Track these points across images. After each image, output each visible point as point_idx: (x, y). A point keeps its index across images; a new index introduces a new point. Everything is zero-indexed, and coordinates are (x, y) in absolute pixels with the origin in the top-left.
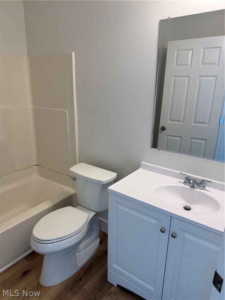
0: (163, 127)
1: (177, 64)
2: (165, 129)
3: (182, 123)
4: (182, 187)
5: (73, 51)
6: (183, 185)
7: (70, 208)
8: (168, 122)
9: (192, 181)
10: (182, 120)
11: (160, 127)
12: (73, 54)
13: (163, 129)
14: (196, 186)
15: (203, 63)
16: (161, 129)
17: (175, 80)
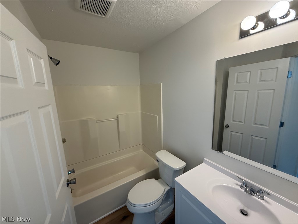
0: (227, 125)
1: (237, 82)
2: (229, 127)
3: (244, 124)
4: (238, 190)
5: (161, 82)
6: (239, 188)
7: (154, 180)
8: (231, 122)
9: (249, 190)
10: (243, 121)
11: (225, 125)
12: (162, 84)
13: (227, 126)
14: (253, 194)
15: (261, 81)
16: (225, 126)
17: (236, 93)
